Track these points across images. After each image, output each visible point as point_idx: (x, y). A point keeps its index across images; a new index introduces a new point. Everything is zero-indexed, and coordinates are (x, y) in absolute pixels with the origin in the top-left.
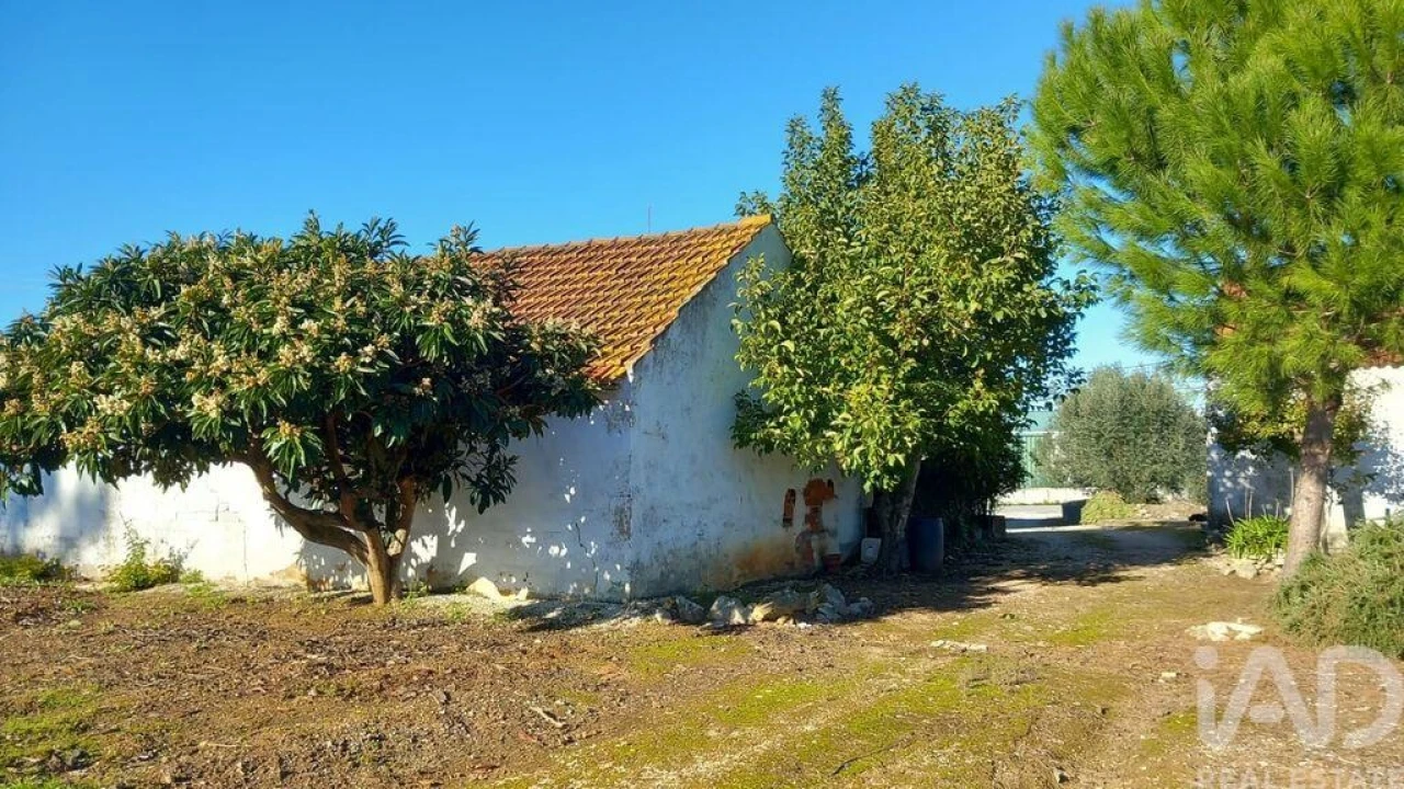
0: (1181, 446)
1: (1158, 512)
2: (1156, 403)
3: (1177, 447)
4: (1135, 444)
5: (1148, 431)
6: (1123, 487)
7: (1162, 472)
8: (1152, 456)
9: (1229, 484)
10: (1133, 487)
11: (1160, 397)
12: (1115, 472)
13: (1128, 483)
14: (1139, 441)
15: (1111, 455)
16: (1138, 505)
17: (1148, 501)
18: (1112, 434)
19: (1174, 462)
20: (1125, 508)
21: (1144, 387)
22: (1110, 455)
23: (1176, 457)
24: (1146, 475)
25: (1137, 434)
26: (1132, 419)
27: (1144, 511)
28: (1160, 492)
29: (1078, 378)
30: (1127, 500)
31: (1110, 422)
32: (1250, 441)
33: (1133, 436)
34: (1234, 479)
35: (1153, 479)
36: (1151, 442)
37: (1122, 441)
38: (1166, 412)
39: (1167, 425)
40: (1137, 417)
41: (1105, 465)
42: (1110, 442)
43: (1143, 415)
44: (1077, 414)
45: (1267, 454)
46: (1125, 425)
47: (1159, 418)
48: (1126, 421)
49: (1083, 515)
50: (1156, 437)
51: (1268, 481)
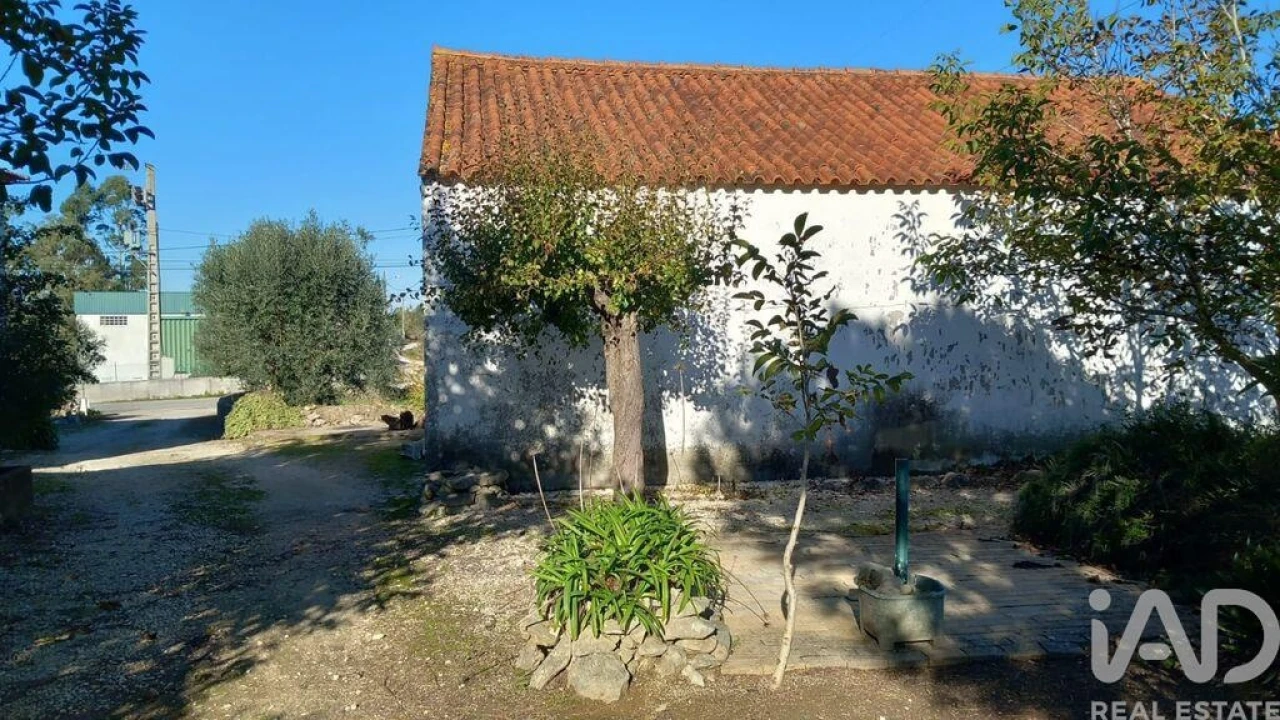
0: (365, 324)
1: (334, 417)
2: (331, 264)
3: (358, 326)
4: (303, 322)
5: (319, 303)
6: (286, 382)
7: (338, 361)
8: (325, 338)
9: (456, 389)
10: (299, 382)
11: (337, 256)
12: (273, 362)
13: (293, 377)
14: (308, 317)
15: (269, 338)
16: (307, 408)
17: (319, 401)
18: (271, 308)
19: (355, 346)
20: (288, 413)
21: (314, 243)
22: (266, 337)
23: (358, 340)
24: (316, 366)
25: (305, 308)
26: (297, 288)
27: (315, 415)
28: (337, 385)
29: (129, 124)
30: (292, 400)
31: (265, 291)
32: (507, 304)
33: (299, 310)
34: (463, 377)
35: (327, 370)
36: (325, 319)
37: (283, 318)
38: (344, 278)
39: (345, 295)
40: (304, 285)
41: (258, 353)
42: (266, 320)
43: (314, 281)
44: (221, 280)
45: (531, 332)
46: (289, 296)
47: (336, 287)
48: (290, 290)
49: (227, 427)
50: (331, 312)
51: (526, 379)
